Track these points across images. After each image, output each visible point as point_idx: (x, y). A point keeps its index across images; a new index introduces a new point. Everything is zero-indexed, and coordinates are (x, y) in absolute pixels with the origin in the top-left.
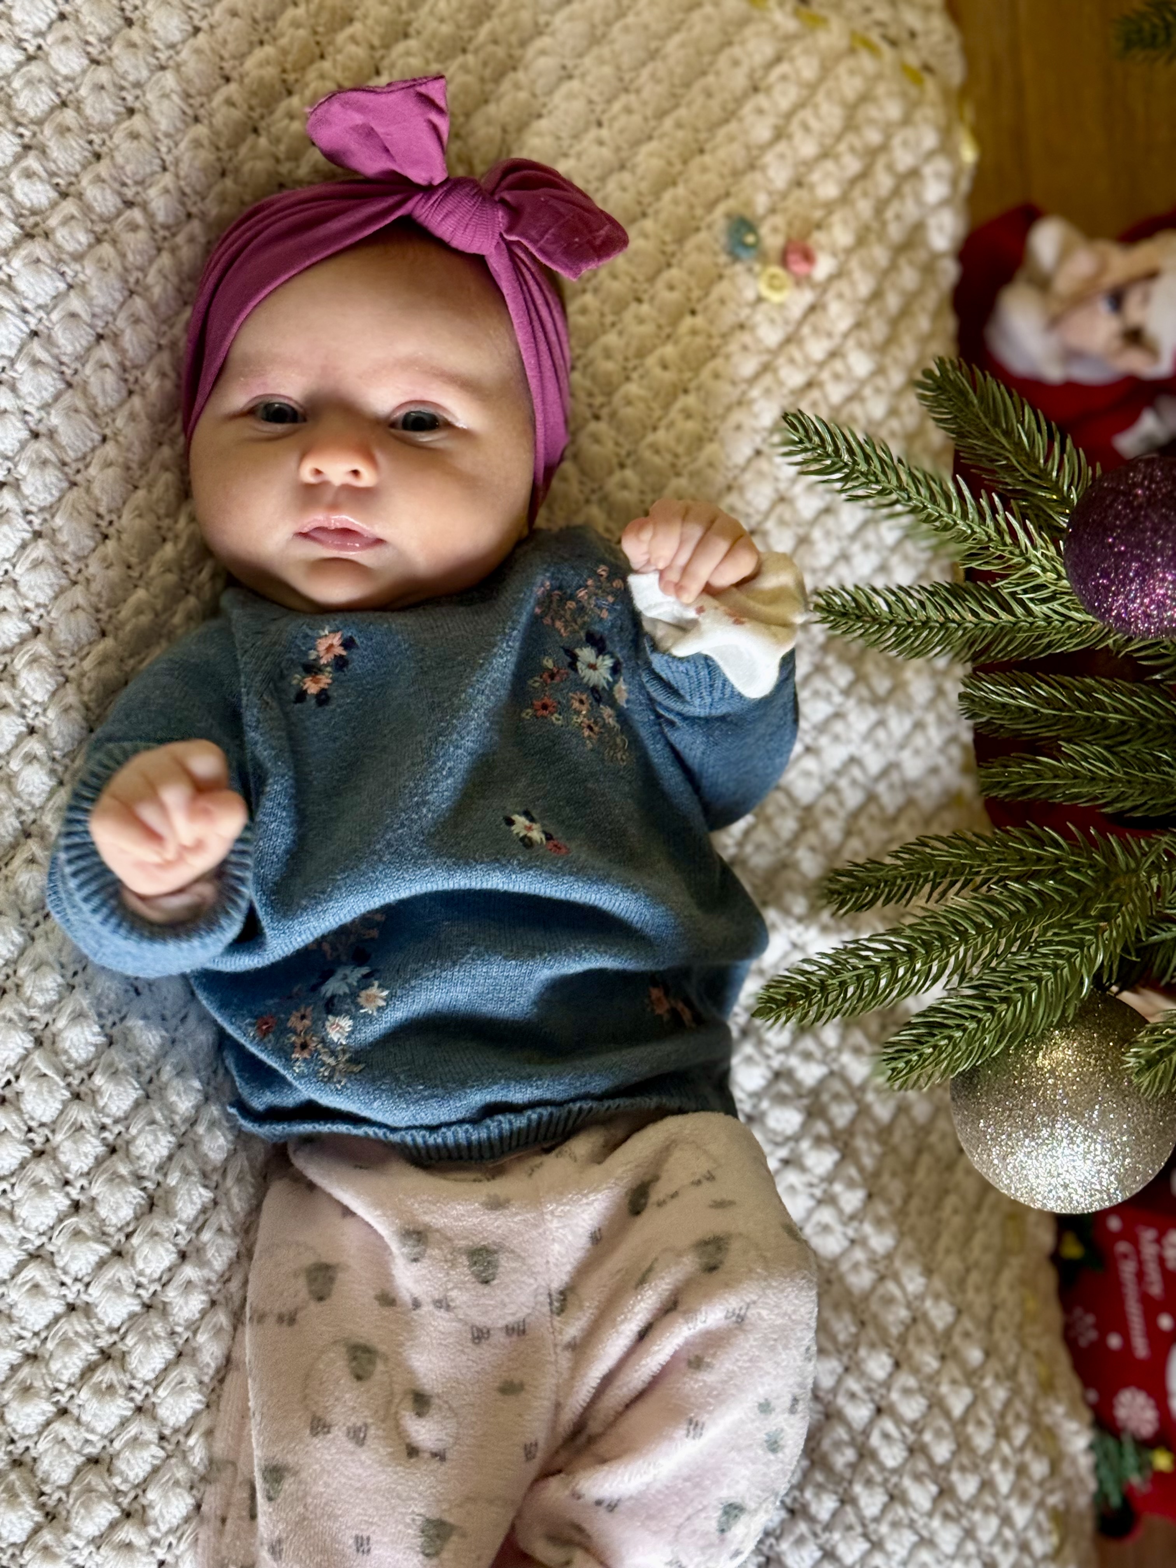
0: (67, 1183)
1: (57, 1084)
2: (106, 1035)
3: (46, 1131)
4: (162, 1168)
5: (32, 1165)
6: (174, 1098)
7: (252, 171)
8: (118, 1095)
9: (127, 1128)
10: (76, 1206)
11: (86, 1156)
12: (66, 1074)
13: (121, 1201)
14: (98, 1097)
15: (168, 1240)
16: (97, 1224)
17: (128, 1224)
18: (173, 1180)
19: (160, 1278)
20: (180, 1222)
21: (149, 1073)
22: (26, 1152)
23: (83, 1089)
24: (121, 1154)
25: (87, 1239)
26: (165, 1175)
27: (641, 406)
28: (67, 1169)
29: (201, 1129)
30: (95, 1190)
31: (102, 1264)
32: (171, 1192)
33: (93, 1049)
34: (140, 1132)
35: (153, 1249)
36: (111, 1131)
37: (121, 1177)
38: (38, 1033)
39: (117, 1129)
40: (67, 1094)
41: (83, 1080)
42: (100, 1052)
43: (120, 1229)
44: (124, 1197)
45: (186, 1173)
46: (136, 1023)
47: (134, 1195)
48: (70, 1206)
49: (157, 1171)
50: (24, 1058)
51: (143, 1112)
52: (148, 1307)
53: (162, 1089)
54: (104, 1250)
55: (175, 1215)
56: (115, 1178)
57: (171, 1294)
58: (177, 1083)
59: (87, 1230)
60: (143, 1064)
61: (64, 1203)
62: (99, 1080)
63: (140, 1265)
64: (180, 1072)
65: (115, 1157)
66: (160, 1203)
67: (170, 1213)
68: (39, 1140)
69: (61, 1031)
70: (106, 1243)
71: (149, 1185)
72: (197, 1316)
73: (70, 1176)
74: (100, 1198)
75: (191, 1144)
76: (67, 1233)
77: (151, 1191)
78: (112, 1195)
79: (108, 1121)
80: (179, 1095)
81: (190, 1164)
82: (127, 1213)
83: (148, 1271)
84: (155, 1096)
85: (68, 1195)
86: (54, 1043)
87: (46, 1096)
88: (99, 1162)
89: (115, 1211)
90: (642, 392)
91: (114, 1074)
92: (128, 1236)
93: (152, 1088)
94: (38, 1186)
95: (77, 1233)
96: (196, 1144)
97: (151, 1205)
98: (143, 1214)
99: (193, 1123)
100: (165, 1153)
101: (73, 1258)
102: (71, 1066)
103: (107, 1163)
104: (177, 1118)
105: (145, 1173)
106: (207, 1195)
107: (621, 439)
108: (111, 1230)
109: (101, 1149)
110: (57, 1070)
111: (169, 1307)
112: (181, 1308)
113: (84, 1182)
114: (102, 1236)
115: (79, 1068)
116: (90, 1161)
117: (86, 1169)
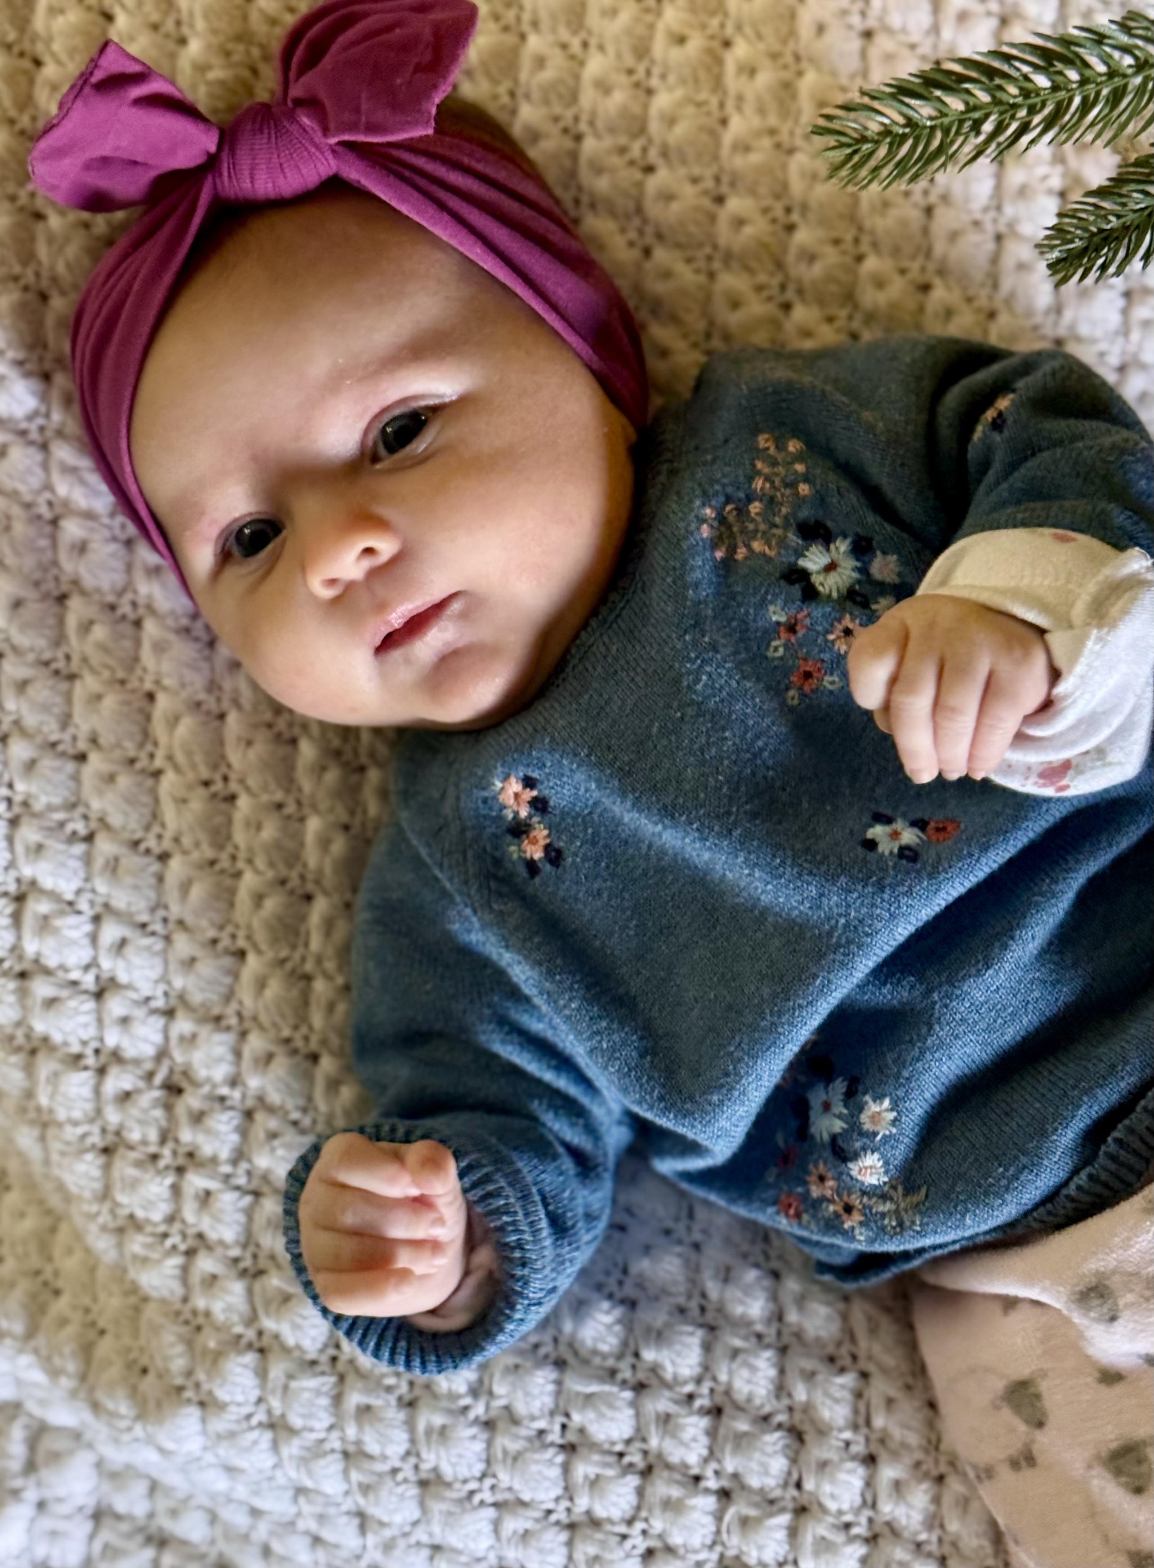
0: (697, 1479)
1: (610, 1394)
2: (622, 1302)
3: (638, 1445)
4: (781, 1389)
5: (649, 1491)
6: (739, 1310)
7: (69, 266)
8: (679, 1354)
9: (714, 1379)
10: (724, 1494)
11: (694, 1440)
12: (613, 1373)
13: (764, 1459)
14: (661, 1373)
15: (842, 1460)
16: (757, 1499)
17: (789, 1473)
18: (801, 1393)
19: (864, 1502)
20: (840, 1430)
21: (694, 1304)
22: (633, 1481)
23: (641, 1376)
24: (728, 1410)
25: (758, 1521)
26: (790, 1395)
27: (690, 110)
28: (686, 1466)
29: (792, 1317)
30: (730, 1465)
31: (793, 1533)
32: (808, 1408)
33: (618, 1328)
34: (730, 1373)
35: (833, 1482)
36: (701, 1396)
37: (745, 1434)
38: (553, 1355)
39: (705, 1390)
40: (628, 1395)
41: (634, 1367)
42: (628, 1324)
43: (785, 1485)
44: (764, 1453)
45: (809, 1376)
46: (642, 1265)
47: (774, 1440)
48: (719, 1500)
49: (778, 1397)
50: (558, 1393)
51: (719, 1350)
52: (872, 1540)
53: (721, 1309)
54: (784, 1519)
55: (831, 1429)
56: (740, 1441)
57: (887, 1508)
58: (732, 1293)
59: (752, 1512)
60: (681, 1300)
61: (710, 1502)
62: (649, 1355)
63: (832, 1506)
64: (727, 1276)
65: (725, 1418)
66: (806, 1427)
67: (823, 1431)
68: (635, 1458)
69: (573, 1335)
70: (782, 1510)
71: (781, 1418)
72: (932, 1508)
73: (695, 1471)
74: (740, 1470)
75: (793, 1340)
76: (735, 1528)
77: (787, 1424)
78: (750, 1459)
79: (689, 1388)
80: (742, 1303)
81: (808, 1364)
82: (778, 1465)
83: (845, 1506)
84: (721, 1322)
85: (707, 1491)
86: (576, 1353)
87: (609, 1413)
88: (712, 1433)
89: (766, 1473)
90: (679, 93)
91: (659, 1337)
92: (799, 1485)
93: (710, 1317)
94: (669, 1505)
95: (745, 1522)
96: (798, 1335)
97: (797, 1435)
98: (797, 1452)
99: (779, 1316)
100: (772, 1372)
101: (760, 1548)
102: (610, 1362)
103: (722, 1431)
104: (759, 1328)
105: (767, 1409)
106: (848, 1380)
107: (696, 171)
108: (777, 1493)
109: (704, 1422)
110: (601, 1380)
111: (895, 1525)
112: (908, 1517)
113: (713, 1466)
114: (771, 1504)
115: (620, 1357)
116: (704, 1440)
117: (705, 1452)
